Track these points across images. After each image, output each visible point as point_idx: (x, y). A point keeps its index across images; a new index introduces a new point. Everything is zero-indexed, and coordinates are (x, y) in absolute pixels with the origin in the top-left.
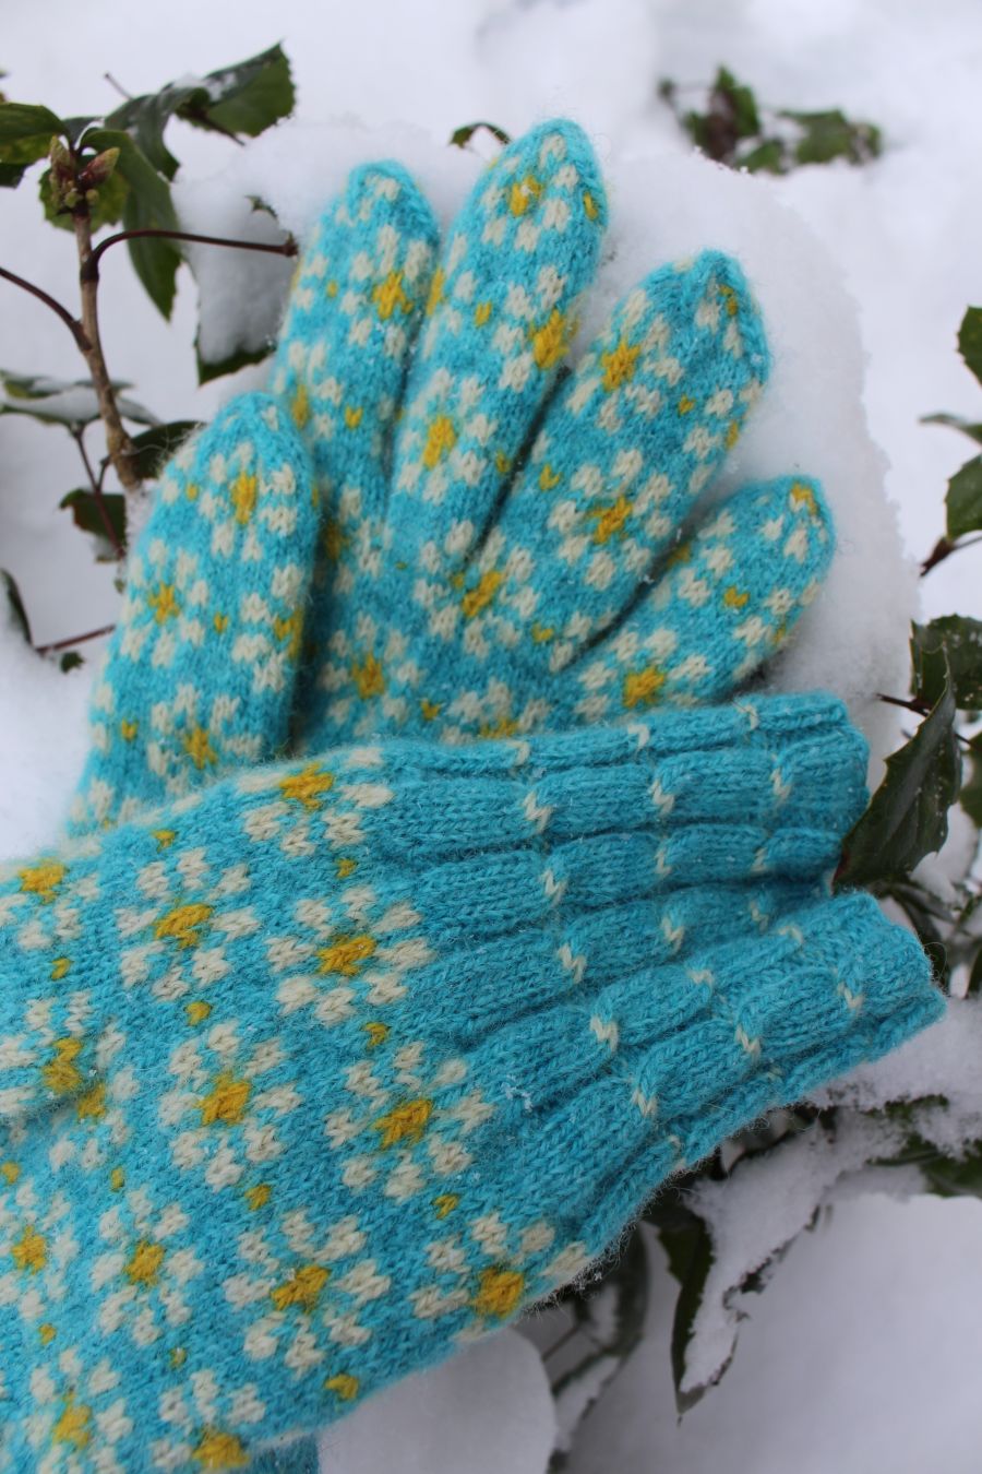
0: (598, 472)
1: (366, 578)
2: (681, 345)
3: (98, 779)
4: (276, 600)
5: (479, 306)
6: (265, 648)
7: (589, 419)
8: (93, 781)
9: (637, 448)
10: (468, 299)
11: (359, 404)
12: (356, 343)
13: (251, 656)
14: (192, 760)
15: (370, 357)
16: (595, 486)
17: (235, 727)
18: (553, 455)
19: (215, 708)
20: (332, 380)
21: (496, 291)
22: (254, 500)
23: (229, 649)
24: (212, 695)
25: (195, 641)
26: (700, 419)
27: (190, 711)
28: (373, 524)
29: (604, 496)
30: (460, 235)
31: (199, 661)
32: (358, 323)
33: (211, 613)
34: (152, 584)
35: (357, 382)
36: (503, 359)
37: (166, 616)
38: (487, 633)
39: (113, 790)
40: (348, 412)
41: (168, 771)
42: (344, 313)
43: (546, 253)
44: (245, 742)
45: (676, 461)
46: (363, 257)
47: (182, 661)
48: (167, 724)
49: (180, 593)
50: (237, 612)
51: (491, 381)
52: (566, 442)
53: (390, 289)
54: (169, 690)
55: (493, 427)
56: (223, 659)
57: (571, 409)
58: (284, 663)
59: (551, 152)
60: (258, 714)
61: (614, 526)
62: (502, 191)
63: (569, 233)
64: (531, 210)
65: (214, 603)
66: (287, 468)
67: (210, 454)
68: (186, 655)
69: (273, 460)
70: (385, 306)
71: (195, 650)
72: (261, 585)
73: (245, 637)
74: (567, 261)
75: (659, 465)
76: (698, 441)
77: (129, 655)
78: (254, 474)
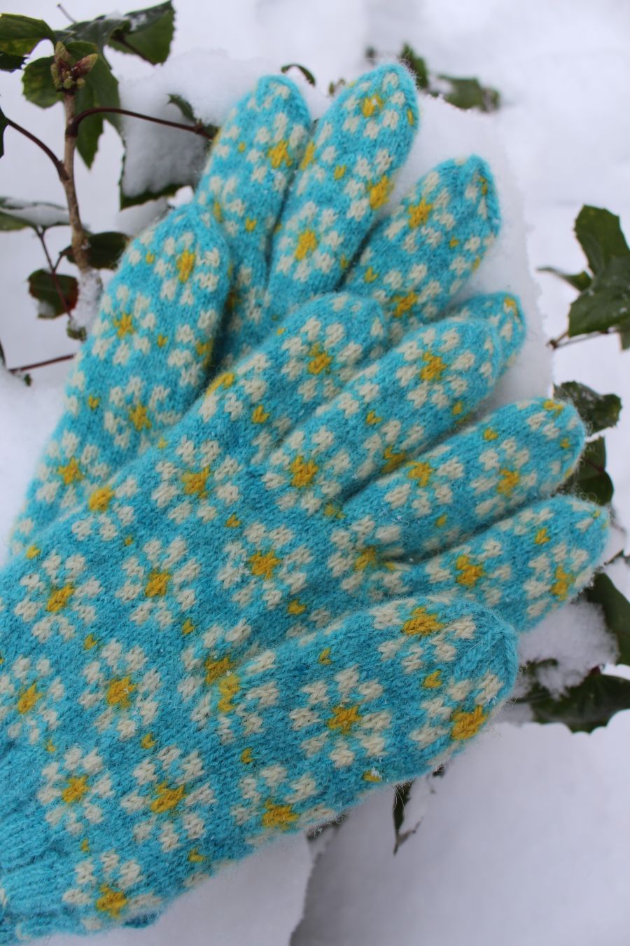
0: (400, 276)
1: (250, 322)
2: (455, 207)
3: (69, 431)
4: (199, 330)
5: (337, 167)
6: (190, 359)
7: (398, 243)
8: (65, 432)
9: (424, 264)
10: (330, 162)
11: (255, 217)
12: (256, 180)
13: (180, 363)
14: (134, 425)
15: (265, 189)
16: (398, 282)
17: (165, 406)
18: (374, 262)
19: (153, 393)
20: (239, 201)
21: (349, 160)
22: (192, 268)
23: (166, 358)
24: (152, 385)
25: (144, 350)
26: (461, 252)
27: (137, 393)
28: (258, 291)
29: (403, 289)
30: (328, 124)
31: (145, 363)
32: (258, 168)
33: (156, 334)
34: (117, 312)
35: (254, 203)
36: (351, 200)
37: (125, 332)
39: (79, 439)
40: (247, 221)
41: (117, 430)
42: (249, 162)
43: (383, 141)
44: (171, 416)
45: (445, 275)
46: (264, 129)
47: (134, 362)
48: (120, 400)
49: (136, 321)
50: (173, 335)
51: (343, 212)
52: (382, 255)
53: (280, 150)
54: (124, 379)
55: (341, 240)
56: (162, 364)
57: (387, 236)
58: (200, 369)
59: (389, 82)
60: (181, 400)
61: (406, 308)
62: (358, 102)
63: (398, 131)
64: (376, 115)
65: (159, 328)
66: (216, 251)
67: (165, 237)
68: (137, 359)
69: (207, 245)
70: (276, 161)
71: (144, 356)
72: (192, 319)
73: (177, 351)
74: (395, 148)
75: (435, 275)
76: (458, 264)
77: (98, 355)
78: (194, 252)
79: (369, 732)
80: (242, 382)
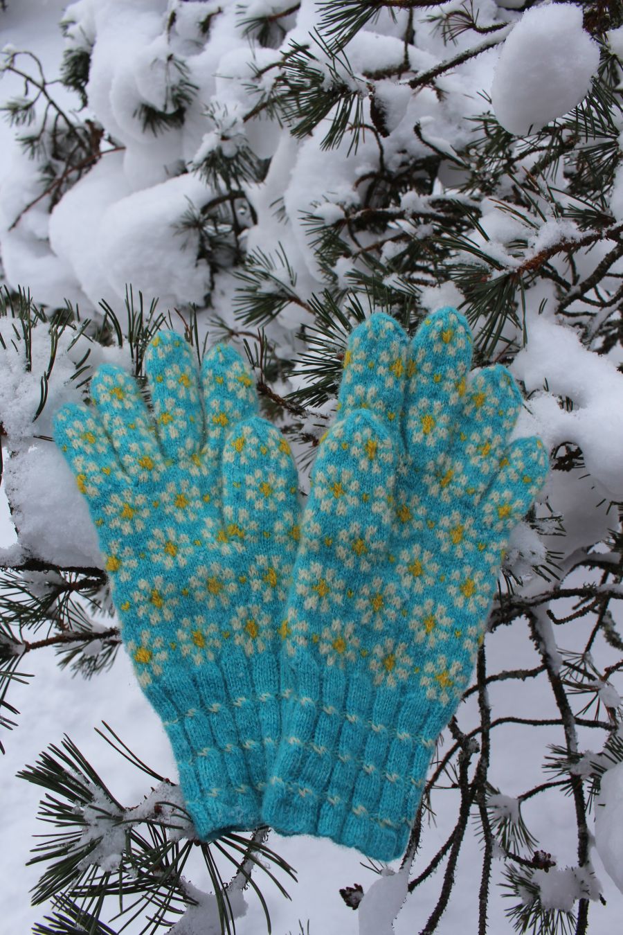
0: (479, 434)
2: (497, 393)
3: (315, 562)
4: (388, 488)
5: (435, 375)
6: (386, 507)
7: (473, 417)
8: (312, 563)
10: (429, 372)
11: (393, 411)
12: (389, 387)
13: (380, 510)
14: (356, 552)
16: (478, 439)
17: (376, 539)
19: (366, 531)
20: (381, 401)
21: (442, 370)
22: (377, 450)
23: (371, 508)
24: (365, 526)
25: (355, 505)
26: (506, 417)
27: (357, 532)
29: (482, 442)
30: (421, 348)
31: (359, 512)
32: (388, 379)
33: (361, 494)
34: (331, 482)
35: (391, 402)
36: (449, 394)
37: (340, 495)
38: (450, 493)
39: (322, 566)
40: (389, 413)
41: (346, 557)
42: (382, 375)
43: (459, 357)
44: (381, 544)
45: (502, 431)
46: (385, 352)
47: (351, 513)
48: (347, 538)
49: (345, 486)
50: (373, 493)
51: (445, 402)
53: (399, 366)
54: (347, 524)
56: (368, 511)
57: (465, 414)
59: (454, 320)
61: (487, 452)
62: (439, 334)
63: (467, 350)
64: (452, 342)
65: (362, 489)
67: (353, 432)
68: (352, 510)
69: (383, 435)
70: (398, 373)
71: (356, 508)
72: (382, 482)
73: (377, 503)
74: (467, 360)
75: (497, 432)
76: (506, 424)
77: (326, 510)
78: (375, 440)
79: (275, 483)
80: (87, 471)
